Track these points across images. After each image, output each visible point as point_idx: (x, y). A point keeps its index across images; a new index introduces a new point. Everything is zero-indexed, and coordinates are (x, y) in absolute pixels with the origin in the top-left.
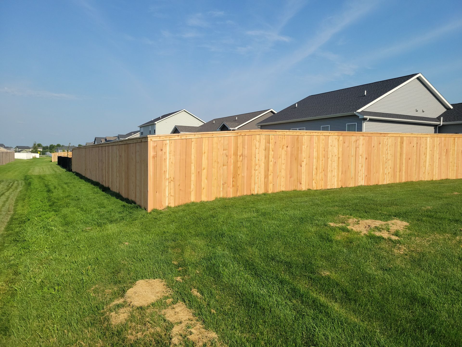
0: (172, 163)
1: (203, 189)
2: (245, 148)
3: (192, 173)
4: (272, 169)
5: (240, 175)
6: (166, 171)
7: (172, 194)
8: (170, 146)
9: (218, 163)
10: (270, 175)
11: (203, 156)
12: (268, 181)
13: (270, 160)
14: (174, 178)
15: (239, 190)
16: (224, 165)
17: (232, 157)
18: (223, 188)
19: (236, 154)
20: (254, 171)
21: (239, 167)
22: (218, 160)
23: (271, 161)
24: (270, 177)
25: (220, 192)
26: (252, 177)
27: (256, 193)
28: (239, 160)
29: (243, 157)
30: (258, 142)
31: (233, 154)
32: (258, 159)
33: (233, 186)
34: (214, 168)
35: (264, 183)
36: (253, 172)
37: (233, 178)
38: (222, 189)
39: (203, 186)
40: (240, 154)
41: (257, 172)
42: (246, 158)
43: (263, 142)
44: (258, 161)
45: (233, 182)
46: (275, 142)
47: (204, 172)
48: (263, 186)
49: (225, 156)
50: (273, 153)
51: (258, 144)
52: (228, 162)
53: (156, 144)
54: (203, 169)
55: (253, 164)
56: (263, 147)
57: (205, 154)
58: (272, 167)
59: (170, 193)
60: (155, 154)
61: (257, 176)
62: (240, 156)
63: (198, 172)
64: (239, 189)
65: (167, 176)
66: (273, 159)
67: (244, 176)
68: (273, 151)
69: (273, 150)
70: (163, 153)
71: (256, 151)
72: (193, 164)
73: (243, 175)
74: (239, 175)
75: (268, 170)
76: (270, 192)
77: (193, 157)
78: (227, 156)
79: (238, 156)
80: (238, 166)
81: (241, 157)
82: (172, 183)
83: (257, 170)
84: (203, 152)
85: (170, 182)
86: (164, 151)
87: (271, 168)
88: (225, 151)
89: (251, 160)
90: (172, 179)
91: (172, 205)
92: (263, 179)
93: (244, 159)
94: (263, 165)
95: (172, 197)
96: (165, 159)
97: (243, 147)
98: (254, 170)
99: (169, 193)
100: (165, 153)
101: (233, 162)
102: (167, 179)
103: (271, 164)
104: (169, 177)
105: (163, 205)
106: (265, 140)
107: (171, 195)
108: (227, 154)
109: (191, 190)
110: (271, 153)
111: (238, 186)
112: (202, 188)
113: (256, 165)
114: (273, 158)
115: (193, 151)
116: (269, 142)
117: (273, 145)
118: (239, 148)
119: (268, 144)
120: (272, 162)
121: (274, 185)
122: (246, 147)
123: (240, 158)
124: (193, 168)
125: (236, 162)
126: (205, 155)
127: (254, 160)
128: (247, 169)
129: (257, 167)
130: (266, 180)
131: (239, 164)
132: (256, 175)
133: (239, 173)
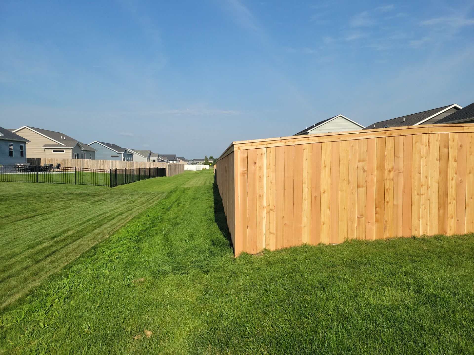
0: (271, 183)
1: (324, 224)
2: (398, 157)
3: (303, 198)
4: (453, 193)
5: (389, 204)
6: (262, 195)
7: (273, 231)
8: (268, 157)
9: (349, 182)
10: (450, 203)
11: (323, 171)
12: (445, 214)
13: (450, 178)
14: (274, 206)
15: (388, 228)
16: (359, 187)
17: (375, 173)
18: (359, 224)
19: (381, 167)
20: (417, 196)
21: (387, 190)
22: (350, 179)
23: (452, 179)
24: (451, 208)
25: (352, 230)
26: (413, 206)
27: (421, 234)
28: (388, 178)
29: (396, 173)
30: (424, 146)
31: (377, 168)
32: (424, 176)
33: (377, 221)
34: (341, 191)
35: (436, 218)
36: (415, 198)
37: (376, 208)
38: (356, 226)
39: (323, 219)
40: (389, 167)
41: (422, 198)
42: (401, 174)
43: (435, 145)
44: (424, 179)
45: (376, 213)
46: (461, 146)
47: (325, 198)
48: (435, 223)
49: (362, 171)
50: (455, 164)
51: (424, 150)
52: (366, 181)
53: (246, 155)
54: (322, 192)
55: (416, 183)
56: (437, 155)
57: (327, 169)
58: (454, 190)
59: (269, 229)
60: (245, 169)
61: (423, 205)
62: (390, 171)
63: (314, 197)
64: (388, 225)
65: (264, 204)
66: (455, 176)
67: (397, 206)
68: (455, 161)
69: (455, 159)
70: (258, 168)
71: (420, 161)
72: (306, 185)
73: (395, 203)
74: (388, 202)
75: (446, 195)
76: (450, 233)
77: (305, 174)
78: (364, 171)
79: (387, 172)
80: (387, 187)
81: (392, 173)
82: (272, 213)
83: (422, 195)
84: (323, 165)
85: (269, 212)
86: (258, 164)
87: (451, 192)
88: (361, 164)
89: (411, 177)
90: (272, 207)
91: (272, 248)
92: (435, 211)
93: (398, 175)
94: (435, 187)
95: (272, 235)
96: (260, 177)
97: (396, 156)
98: (418, 194)
99: (267, 229)
100: (260, 167)
101: (377, 181)
102: (264, 207)
103: (452, 184)
104: (267, 205)
105: (257, 246)
106: (438, 143)
107: (270, 233)
108: (366, 169)
109: (303, 226)
110: (452, 164)
111: (386, 222)
112: (322, 223)
113: (421, 186)
114: (456, 174)
115: (306, 164)
116: (447, 145)
117: (457, 151)
118: (387, 157)
119: (446, 150)
120: (454, 181)
121: (458, 220)
122: (401, 155)
123: (389, 174)
124: (305, 190)
125: (382, 181)
126: (325, 170)
127: (416, 178)
128: (404, 192)
129: (423, 190)
130: (441, 212)
131: (388, 184)
132: (421, 204)
133: (387, 199)
